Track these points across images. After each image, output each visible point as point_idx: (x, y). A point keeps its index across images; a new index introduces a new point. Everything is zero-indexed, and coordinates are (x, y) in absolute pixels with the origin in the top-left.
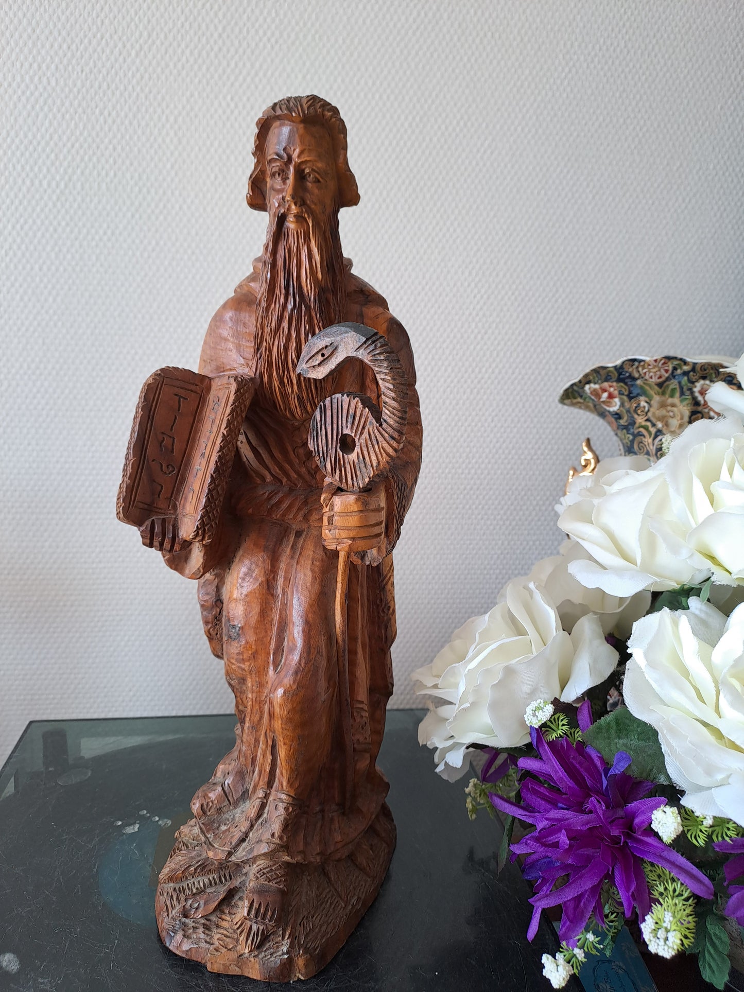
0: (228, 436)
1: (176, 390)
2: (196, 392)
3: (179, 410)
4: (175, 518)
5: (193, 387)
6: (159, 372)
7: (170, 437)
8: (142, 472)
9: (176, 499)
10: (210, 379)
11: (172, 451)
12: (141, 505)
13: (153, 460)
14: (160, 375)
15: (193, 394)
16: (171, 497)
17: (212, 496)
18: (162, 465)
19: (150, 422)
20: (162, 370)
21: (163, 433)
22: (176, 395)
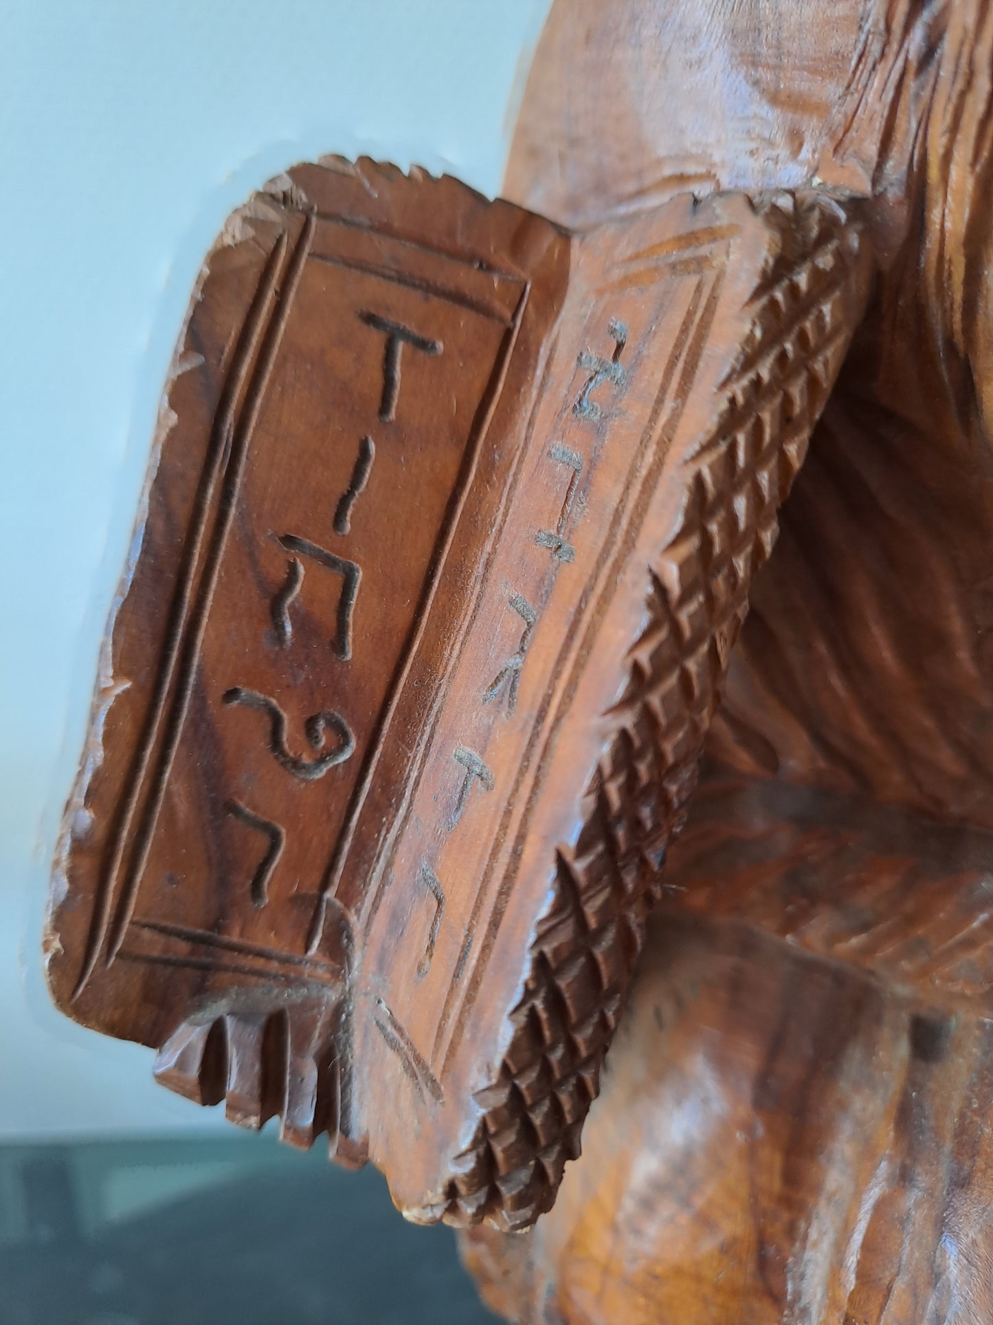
0: (685, 597)
1: (374, 291)
2: (481, 309)
3: (384, 408)
4: (339, 1008)
5: (466, 278)
6: (286, 184)
7: (330, 562)
8: (162, 760)
9: (349, 896)
10: (565, 235)
11: (338, 645)
12: (152, 944)
13: (232, 694)
14: (286, 199)
15: (466, 319)
16: (325, 884)
17: (556, 1002)
18: (277, 721)
19: (217, 473)
20: (302, 173)
21: (289, 541)
22: (370, 319)
